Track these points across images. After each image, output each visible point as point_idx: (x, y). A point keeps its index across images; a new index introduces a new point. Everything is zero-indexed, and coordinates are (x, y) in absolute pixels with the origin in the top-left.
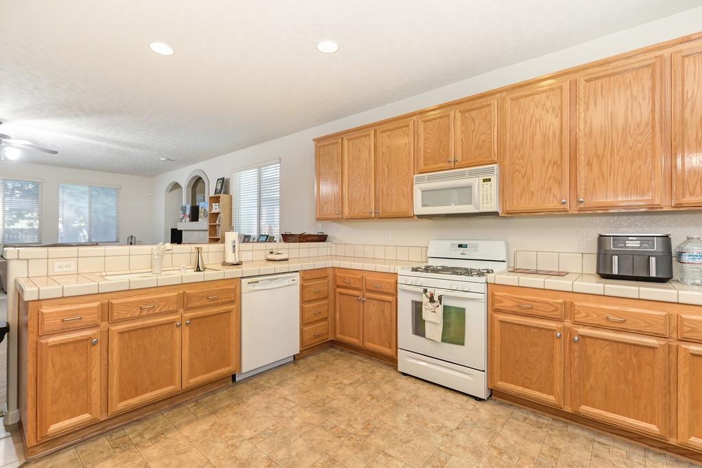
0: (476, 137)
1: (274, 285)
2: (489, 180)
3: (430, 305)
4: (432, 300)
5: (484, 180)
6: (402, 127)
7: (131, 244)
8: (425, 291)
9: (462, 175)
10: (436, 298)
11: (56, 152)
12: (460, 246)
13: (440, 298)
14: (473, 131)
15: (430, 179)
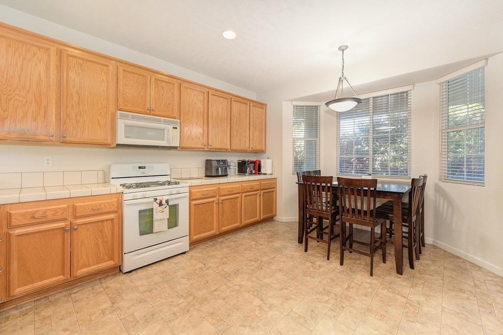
0: (164, 99)
2: (176, 128)
3: (160, 209)
4: (161, 204)
5: (174, 128)
6: (100, 64)
8: (156, 200)
9: (159, 121)
10: (164, 202)
12: (140, 168)
13: (167, 202)
14: (163, 95)
15: (133, 118)
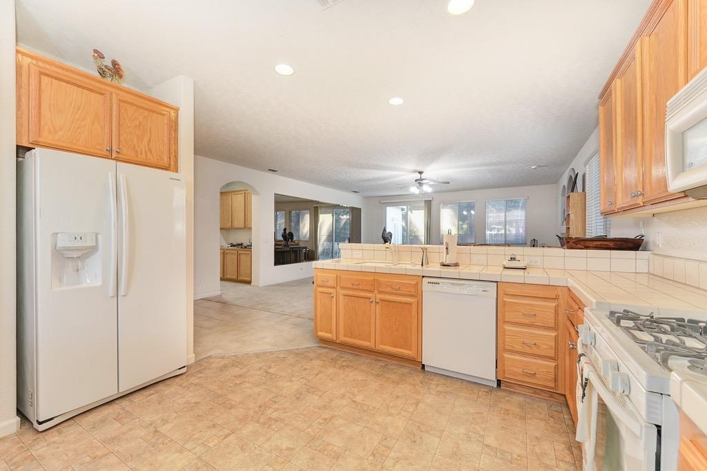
1: (457, 290)
7: (534, 246)
11: (449, 183)
